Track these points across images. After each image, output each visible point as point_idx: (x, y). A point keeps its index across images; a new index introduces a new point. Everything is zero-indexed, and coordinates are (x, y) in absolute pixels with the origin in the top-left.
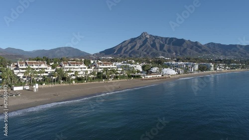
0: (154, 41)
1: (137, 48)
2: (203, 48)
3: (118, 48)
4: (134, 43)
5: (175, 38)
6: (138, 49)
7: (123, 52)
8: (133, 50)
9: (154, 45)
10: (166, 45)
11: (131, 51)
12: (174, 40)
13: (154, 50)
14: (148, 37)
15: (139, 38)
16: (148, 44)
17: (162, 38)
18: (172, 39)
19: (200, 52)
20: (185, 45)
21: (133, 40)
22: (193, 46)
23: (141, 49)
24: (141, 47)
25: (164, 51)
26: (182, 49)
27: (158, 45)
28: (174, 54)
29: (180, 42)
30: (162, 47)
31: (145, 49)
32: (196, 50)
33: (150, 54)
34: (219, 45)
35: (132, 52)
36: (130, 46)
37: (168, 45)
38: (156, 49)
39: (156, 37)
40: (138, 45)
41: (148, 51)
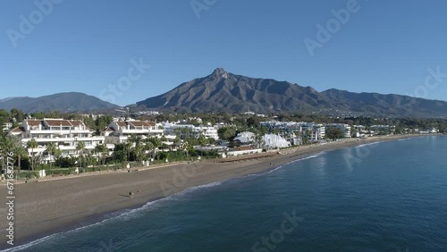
0: (235, 84)
1: (205, 96)
2: (319, 99)
3: (170, 97)
4: (200, 88)
5: (273, 80)
6: (208, 99)
7: (180, 103)
8: (198, 99)
9: (235, 92)
10: (257, 91)
11: (194, 102)
12: (271, 84)
13: (236, 101)
14: (225, 76)
15: (210, 78)
16: (225, 89)
17: (250, 79)
18: (267, 81)
19: (315, 105)
20: (289, 93)
21: (198, 82)
22: (302, 95)
23: (212, 99)
24: (212, 94)
25: (254, 102)
26: (285, 99)
27: (242, 92)
28: (271, 107)
29: (281, 87)
30: (250, 95)
31: (220, 99)
32: (309, 101)
33: (228, 108)
34: (346, 94)
35: (196, 103)
36: (192, 93)
37: (260, 92)
38: (240, 98)
39: (240, 78)
40: (208, 91)
41: (226, 101)
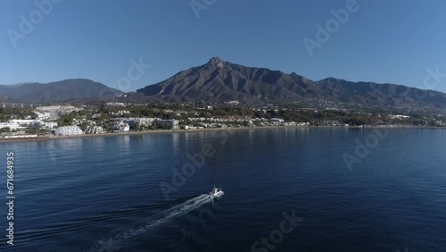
0: (229, 73)
1: (198, 85)
2: (310, 88)
3: (166, 85)
4: (194, 77)
5: (267, 70)
6: (200, 88)
7: (174, 92)
8: (191, 88)
9: (228, 81)
10: (248, 81)
11: (188, 90)
12: (265, 73)
13: (227, 89)
14: (221, 65)
15: (205, 67)
16: (219, 79)
17: (245, 68)
18: (261, 70)
19: (303, 94)
20: (280, 82)
21: (195, 71)
22: (293, 84)
23: (205, 88)
24: (206, 83)
25: (245, 92)
26: (275, 87)
27: (235, 81)
28: (260, 96)
29: (273, 76)
30: (242, 83)
31: (213, 88)
32: (298, 91)
33: (218, 96)
35: (188, 93)
36: (187, 82)
37: (252, 82)
38: (232, 87)
39: (235, 67)
40: (202, 80)
41: (217, 90)
